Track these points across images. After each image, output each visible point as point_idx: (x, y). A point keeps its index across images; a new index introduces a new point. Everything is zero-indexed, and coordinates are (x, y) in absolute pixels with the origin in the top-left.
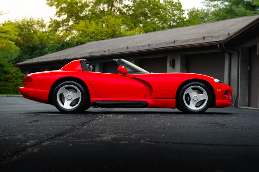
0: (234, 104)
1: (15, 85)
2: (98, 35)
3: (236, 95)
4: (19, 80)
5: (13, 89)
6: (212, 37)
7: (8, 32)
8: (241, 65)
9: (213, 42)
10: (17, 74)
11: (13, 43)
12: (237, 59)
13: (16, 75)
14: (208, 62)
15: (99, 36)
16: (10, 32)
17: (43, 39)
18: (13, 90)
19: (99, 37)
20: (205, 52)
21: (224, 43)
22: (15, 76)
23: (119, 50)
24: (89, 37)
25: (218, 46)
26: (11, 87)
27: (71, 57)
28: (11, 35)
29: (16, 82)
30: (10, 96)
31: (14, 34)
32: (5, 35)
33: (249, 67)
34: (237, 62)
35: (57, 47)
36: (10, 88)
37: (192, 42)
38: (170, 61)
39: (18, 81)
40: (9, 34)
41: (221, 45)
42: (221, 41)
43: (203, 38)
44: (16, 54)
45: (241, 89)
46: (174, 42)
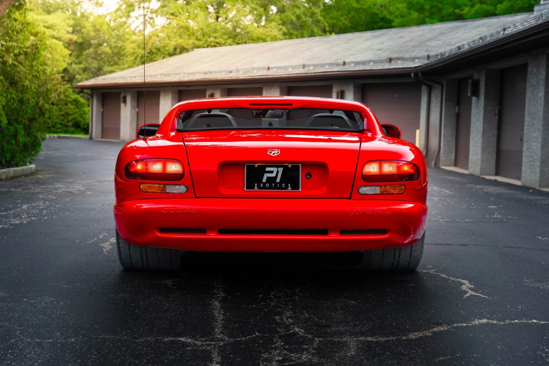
0: (433, 163)
1: (63, 115)
2: (210, 34)
3: (437, 149)
4: (70, 105)
5: (60, 122)
6: (403, 59)
7: (55, 26)
8: (445, 104)
9: (404, 68)
10: (66, 96)
11: (61, 43)
12: (439, 95)
13: (65, 99)
14: (396, 96)
15: (212, 37)
16: (58, 27)
17: (101, 29)
18: (61, 124)
19: (212, 39)
20: (391, 81)
21: (421, 72)
22: (63, 100)
23: (255, 71)
24: (194, 38)
25: (412, 75)
26: (58, 118)
27: (174, 77)
28: (60, 32)
29: (66, 109)
30: (64, 137)
31: (65, 30)
32: (50, 32)
33: (457, 108)
34: (439, 99)
35: (140, 55)
36: (56, 121)
37: (372, 65)
38: (338, 93)
39: (69, 108)
40: (57, 31)
41: (416, 74)
42: (416, 67)
43: (388, 61)
44: (64, 61)
45: (444, 141)
46: (344, 63)
